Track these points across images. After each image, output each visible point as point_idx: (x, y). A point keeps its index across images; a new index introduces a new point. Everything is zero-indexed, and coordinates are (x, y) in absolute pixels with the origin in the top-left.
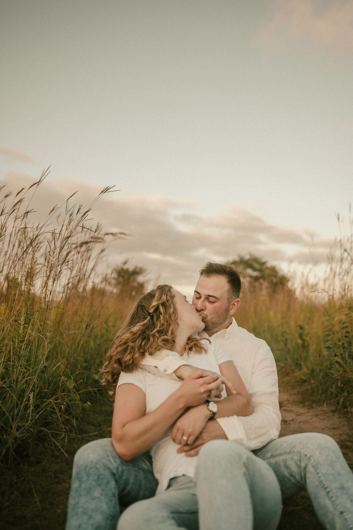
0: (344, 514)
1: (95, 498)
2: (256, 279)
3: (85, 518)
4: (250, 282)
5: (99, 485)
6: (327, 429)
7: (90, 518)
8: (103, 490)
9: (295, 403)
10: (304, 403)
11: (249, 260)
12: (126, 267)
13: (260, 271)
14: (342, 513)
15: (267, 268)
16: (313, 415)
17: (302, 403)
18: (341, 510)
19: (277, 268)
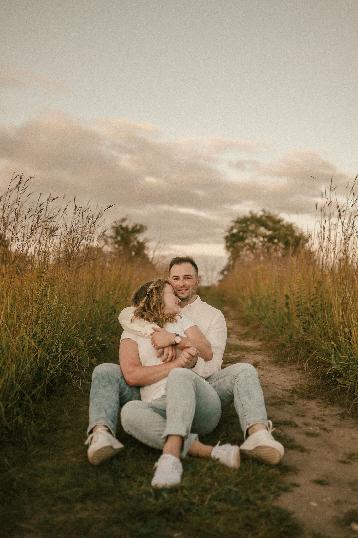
0: (244, 406)
1: (108, 391)
2: (271, 239)
3: (104, 400)
4: (263, 243)
5: (110, 385)
6: (288, 381)
7: (106, 400)
8: (112, 387)
9: (270, 363)
10: (277, 363)
11: (261, 216)
12: (124, 225)
13: (274, 230)
14: (243, 405)
15: (283, 226)
16: (281, 372)
17: (276, 363)
18: (243, 403)
19: (294, 226)
